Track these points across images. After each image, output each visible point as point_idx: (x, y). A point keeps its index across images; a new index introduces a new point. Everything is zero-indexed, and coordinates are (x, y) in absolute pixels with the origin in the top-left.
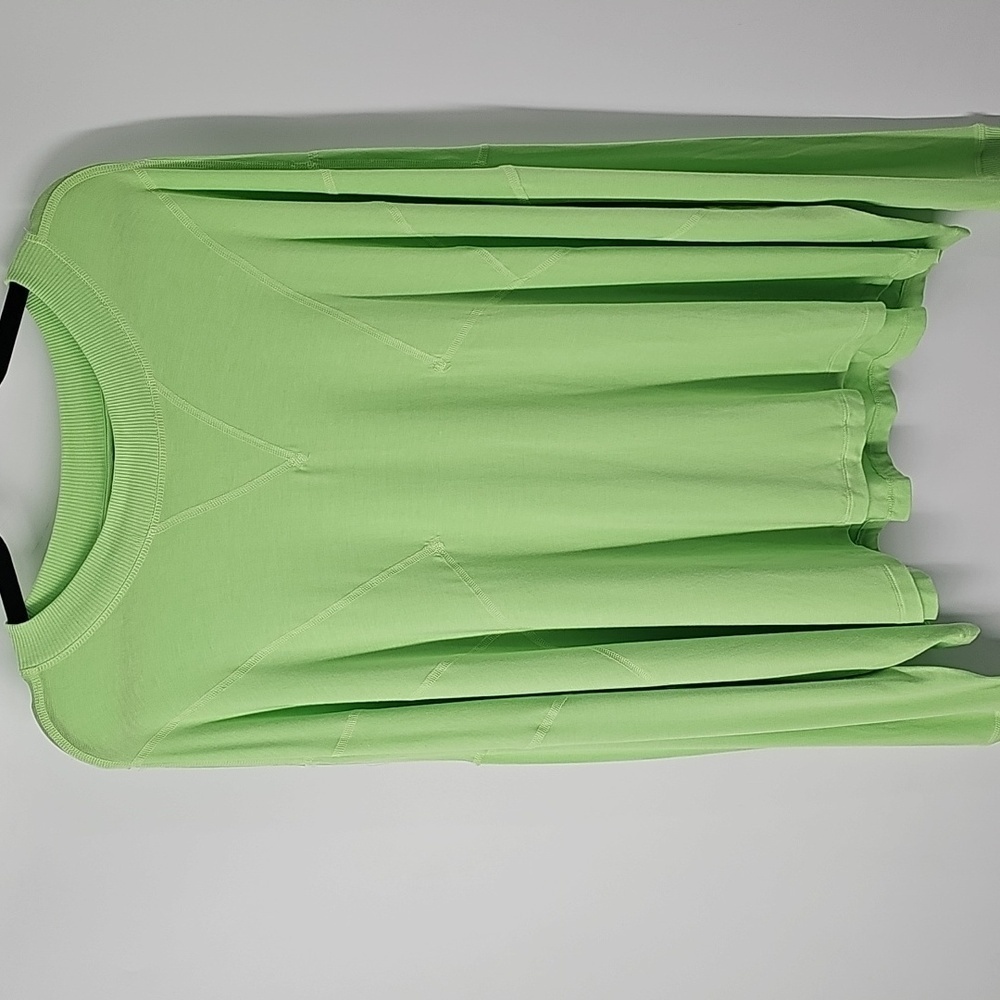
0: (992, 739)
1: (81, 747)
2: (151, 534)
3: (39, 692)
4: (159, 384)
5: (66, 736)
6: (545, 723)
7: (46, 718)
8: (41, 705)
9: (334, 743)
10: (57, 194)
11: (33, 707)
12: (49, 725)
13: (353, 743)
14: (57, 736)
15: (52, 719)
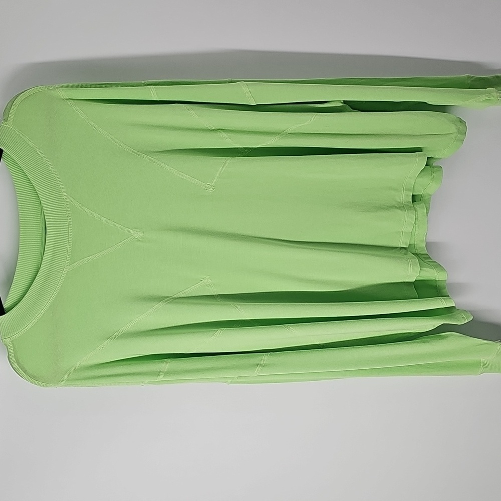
0: (479, 372)
1: (33, 377)
2: (65, 271)
3: (11, 350)
4: (69, 196)
5: (25, 371)
6: (262, 362)
7: (15, 363)
8: (12, 357)
9: (158, 373)
10: (17, 101)
11: (8, 358)
12: (16, 366)
13: (167, 373)
14: (21, 371)
15: (18, 363)
